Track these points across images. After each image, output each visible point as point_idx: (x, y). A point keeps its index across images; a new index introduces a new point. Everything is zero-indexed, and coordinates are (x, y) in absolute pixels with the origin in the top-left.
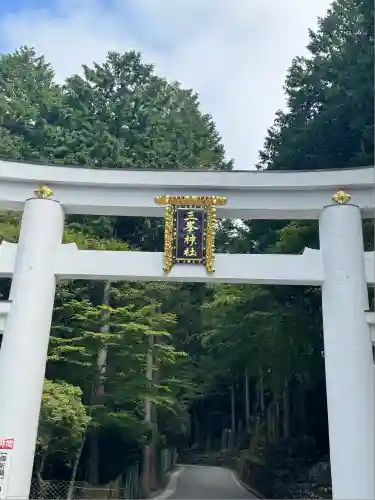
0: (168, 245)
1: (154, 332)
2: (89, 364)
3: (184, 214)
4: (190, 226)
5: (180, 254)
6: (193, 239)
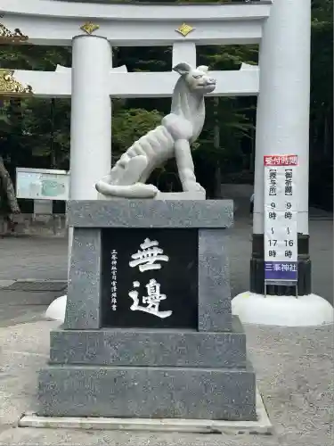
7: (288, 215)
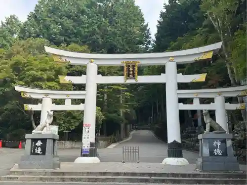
0: (125, 74)
1: (122, 89)
2: (101, 100)
3: (129, 66)
4: (131, 69)
5: (129, 76)
6: (132, 72)
7: (88, 138)
